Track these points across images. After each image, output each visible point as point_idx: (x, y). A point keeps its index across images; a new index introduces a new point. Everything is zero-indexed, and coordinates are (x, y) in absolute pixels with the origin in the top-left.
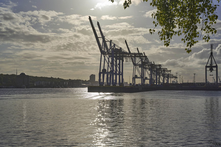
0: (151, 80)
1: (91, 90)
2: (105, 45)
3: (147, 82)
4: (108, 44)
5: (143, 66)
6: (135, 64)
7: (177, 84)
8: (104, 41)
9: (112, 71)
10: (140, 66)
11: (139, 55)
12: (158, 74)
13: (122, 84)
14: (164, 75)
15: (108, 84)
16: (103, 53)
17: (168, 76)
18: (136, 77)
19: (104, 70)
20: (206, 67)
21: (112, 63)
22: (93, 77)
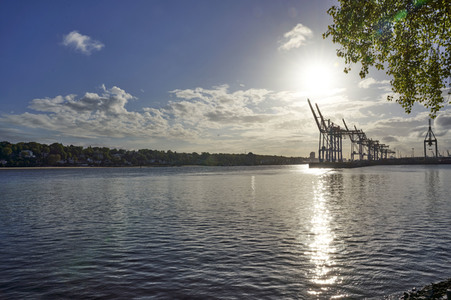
0: (369, 155)
1: (312, 165)
2: (324, 124)
3: (366, 158)
4: (326, 123)
5: (361, 142)
6: (353, 141)
7: (395, 159)
8: (323, 120)
9: (331, 149)
10: (358, 142)
11: (358, 132)
12: (376, 149)
13: (341, 160)
14: (381, 151)
15: (328, 161)
16: (321, 131)
17: (386, 152)
18: (354, 153)
19: (324, 147)
20: (425, 141)
21: (331, 141)
22: (312, 154)
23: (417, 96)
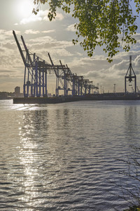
0: (74, 91)
1: (16, 101)
2: (29, 58)
3: (70, 93)
4: (32, 57)
5: (66, 77)
6: (58, 76)
7: (98, 94)
8: (28, 54)
9: (36, 83)
10: (63, 78)
11: (62, 67)
12: (80, 85)
13: (45, 95)
14: (85, 86)
15: (33, 96)
16: (27, 65)
17: (90, 87)
18: (59, 88)
19: (28, 82)
20: (126, 77)
21: (36, 75)
22: (17, 89)
23: (97, 40)
